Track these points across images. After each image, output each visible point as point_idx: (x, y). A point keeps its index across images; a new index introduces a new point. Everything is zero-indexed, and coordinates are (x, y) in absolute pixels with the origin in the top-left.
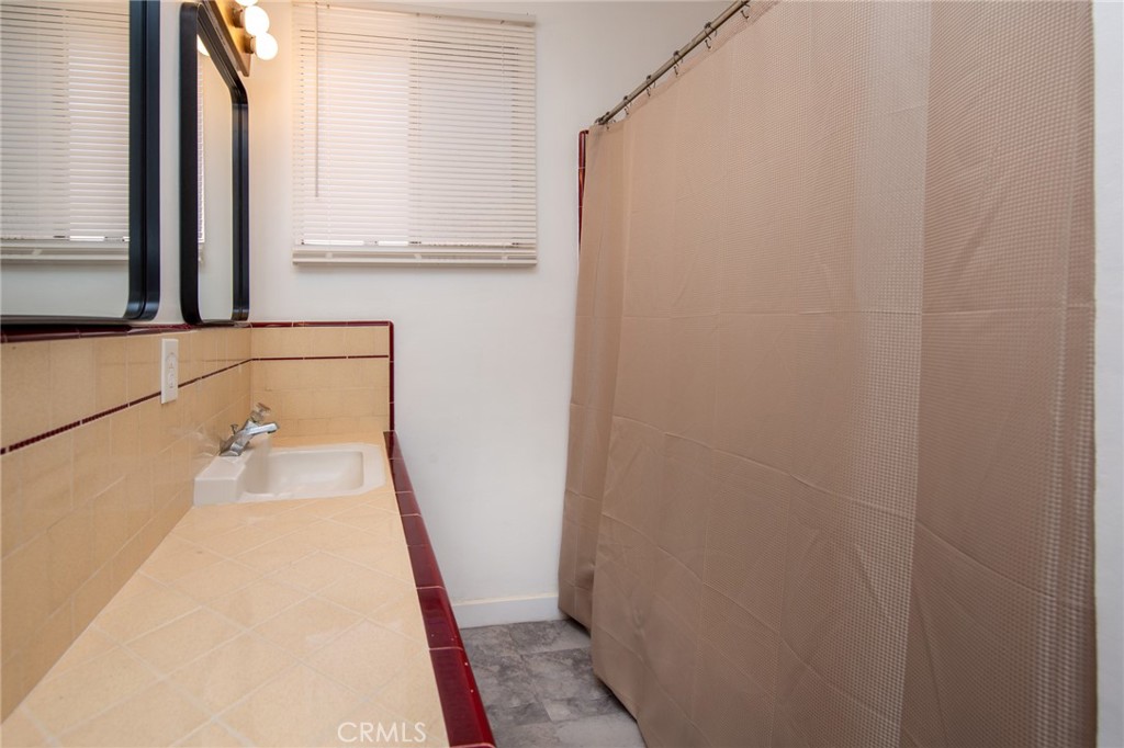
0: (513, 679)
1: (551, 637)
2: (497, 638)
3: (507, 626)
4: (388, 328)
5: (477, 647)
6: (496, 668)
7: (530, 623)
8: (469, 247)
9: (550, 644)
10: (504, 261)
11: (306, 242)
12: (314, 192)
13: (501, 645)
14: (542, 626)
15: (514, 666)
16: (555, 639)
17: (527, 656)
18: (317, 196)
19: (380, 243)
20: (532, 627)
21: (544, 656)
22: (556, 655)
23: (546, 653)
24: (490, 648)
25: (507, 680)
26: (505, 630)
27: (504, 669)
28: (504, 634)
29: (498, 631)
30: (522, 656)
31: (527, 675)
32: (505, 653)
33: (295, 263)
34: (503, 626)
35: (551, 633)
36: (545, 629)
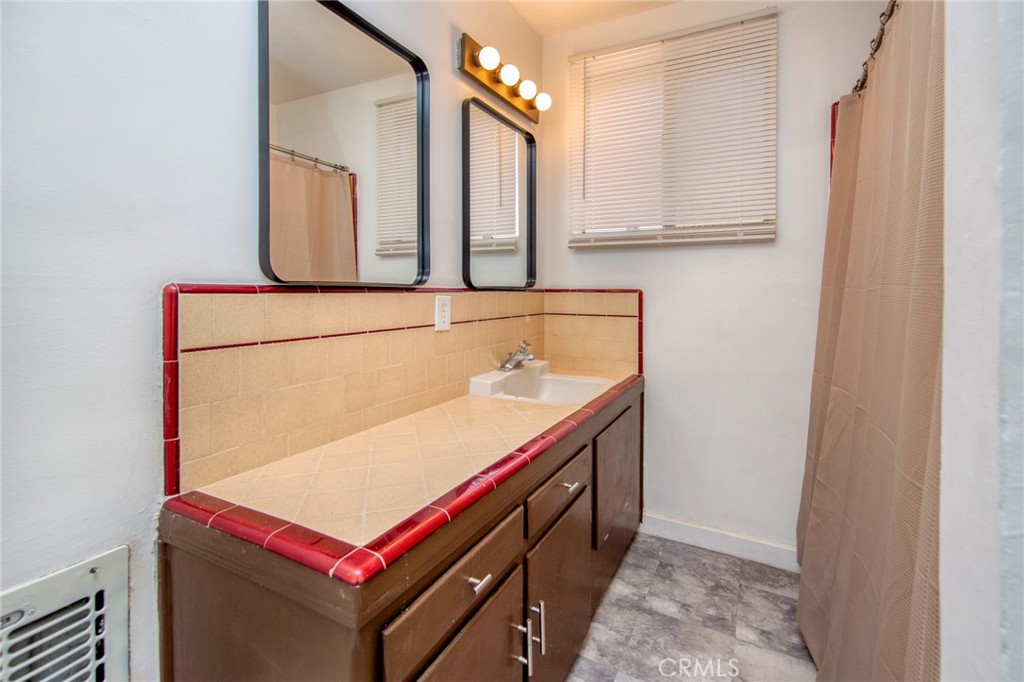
0: (721, 597)
1: (781, 583)
2: (727, 565)
3: (743, 561)
4: (637, 294)
5: (705, 564)
6: (711, 584)
7: (765, 565)
8: (705, 227)
9: (776, 588)
10: (740, 237)
11: (587, 231)
12: (582, 196)
13: (727, 571)
14: (778, 572)
15: (728, 589)
16: (784, 586)
17: (747, 587)
18: (584, 198)
19: (641, 228)
20: (767, 569)
21: (763, 594)
22: (776, 598)
23: (767, 592)
24: (715, 569)
25: (715, 595)
26: (738, 562)
27: (718, 586)
28: (735, 564)
29: (731, 560)
30: (740, 585)
31: (736, 599)
32: (727, 577)
33: (570, 248)
34: (738, 558)
35: (784, 580)
36: (779, 575)
